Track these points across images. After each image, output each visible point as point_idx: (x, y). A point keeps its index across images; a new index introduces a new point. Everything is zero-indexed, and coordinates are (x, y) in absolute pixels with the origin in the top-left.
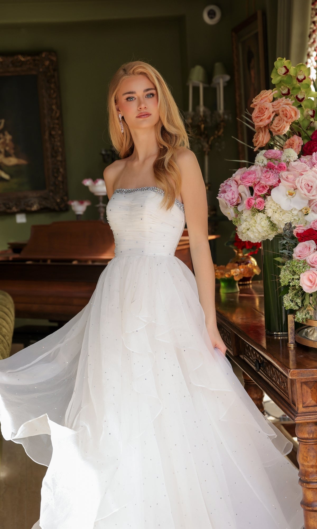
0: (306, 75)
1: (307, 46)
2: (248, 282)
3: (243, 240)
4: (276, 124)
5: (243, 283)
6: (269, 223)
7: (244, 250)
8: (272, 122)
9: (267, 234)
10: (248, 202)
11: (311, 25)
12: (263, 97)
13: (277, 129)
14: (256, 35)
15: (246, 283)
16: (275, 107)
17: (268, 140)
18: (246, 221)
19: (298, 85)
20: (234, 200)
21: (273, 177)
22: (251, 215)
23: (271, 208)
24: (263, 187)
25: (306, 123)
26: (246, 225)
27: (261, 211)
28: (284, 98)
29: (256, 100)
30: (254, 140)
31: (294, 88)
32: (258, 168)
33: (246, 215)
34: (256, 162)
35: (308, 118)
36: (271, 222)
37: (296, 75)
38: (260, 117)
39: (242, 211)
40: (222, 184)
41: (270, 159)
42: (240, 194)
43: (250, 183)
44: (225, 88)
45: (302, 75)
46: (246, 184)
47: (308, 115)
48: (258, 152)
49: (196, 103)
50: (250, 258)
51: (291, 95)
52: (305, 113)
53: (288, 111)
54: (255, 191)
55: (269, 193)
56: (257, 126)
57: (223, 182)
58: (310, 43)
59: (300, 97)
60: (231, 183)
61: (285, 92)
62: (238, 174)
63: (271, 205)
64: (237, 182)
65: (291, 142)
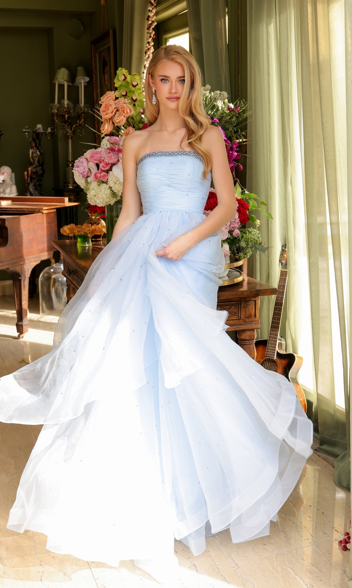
0: (139, 83)
1: (144, 60)
2: (99, 239)
3: (92, 204)
4: (117, 118)
5: (95, 240)
6: (111, 192)
7: (96, 214)
8: (114, 116)
9: (109, 200)
10: (95, 175)
11: (146, 44)
12: (108, 96)
13: (117, 121)
14: (109, 47)
15: (97, 239)
16: (117, 104)
17: (112, 129)
18: (93, 189)
19: (133, 89)
20: (85, 173)
21: (114, 157)
22: (97, 185)
23: (112, 180)
24: (106, 164)
25: (138, 118)
26: (94, 193)
27: (106, 182)
28: (123, 98)
29: (103, 99)
30: (101, 129)
31: (130, 91)
32: (103, 150)
33: (93, 185)
34: (102, 146)
35: (140, 115)
36: (112, 191)
37: (132, 82)
38: (106, 111)
39: (91, 182)
40: (76, 161)
41: (112, 144)
42: (89, 169)
43: (97, 161)
44: (85, 87)
45: (135, 82)
46: (94, 162)
47: (140, 112)
48: (103, 138)
49: (61, 97)
50: (100, 220)
51: (128, 96)
52: (138, 110)
53: (125, 108)
54: (101, 167)
55: (111, 169)
56: (103, 117)
57: (77, 159)
58: (145, 58)
59: (134, 98)
60: (83, 160)
61: (124, 93)
62: (88, 154)
63: (112, 178)
64: (87, 160)
65: (128, 132)
